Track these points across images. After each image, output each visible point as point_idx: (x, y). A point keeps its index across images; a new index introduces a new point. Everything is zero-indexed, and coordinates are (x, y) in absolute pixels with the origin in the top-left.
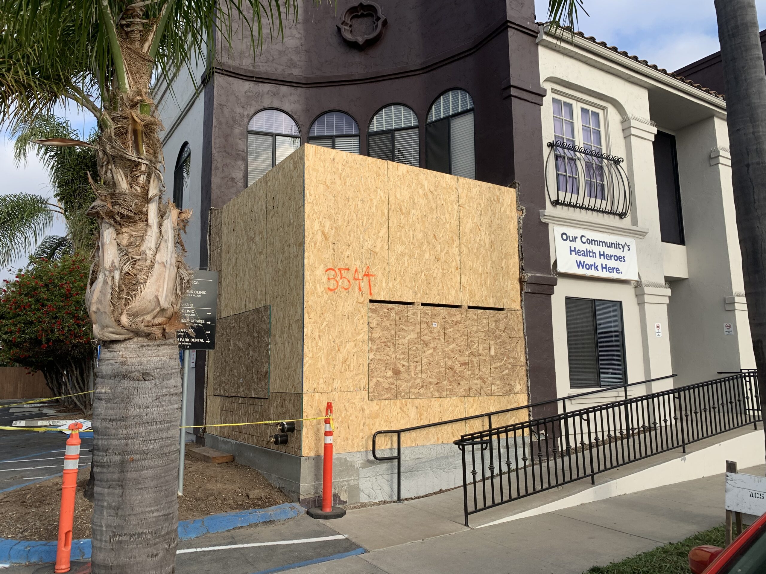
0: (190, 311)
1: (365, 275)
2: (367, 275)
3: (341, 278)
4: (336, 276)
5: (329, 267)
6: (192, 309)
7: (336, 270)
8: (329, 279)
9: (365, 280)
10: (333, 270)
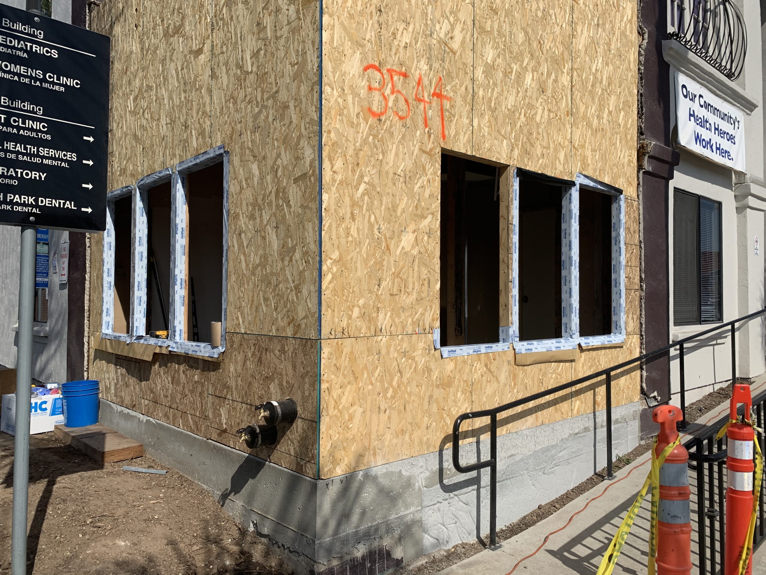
0: (36, 125)
1: (434, 94)
2: (438, 95)
3: (392, 93)
4: (382, 85)
5: (371, 62)
6: (41, 121)
7: (385, 72)
8: (370, 89)
9: (434, 104)
10: (379, 71)
